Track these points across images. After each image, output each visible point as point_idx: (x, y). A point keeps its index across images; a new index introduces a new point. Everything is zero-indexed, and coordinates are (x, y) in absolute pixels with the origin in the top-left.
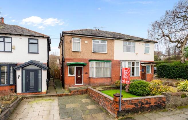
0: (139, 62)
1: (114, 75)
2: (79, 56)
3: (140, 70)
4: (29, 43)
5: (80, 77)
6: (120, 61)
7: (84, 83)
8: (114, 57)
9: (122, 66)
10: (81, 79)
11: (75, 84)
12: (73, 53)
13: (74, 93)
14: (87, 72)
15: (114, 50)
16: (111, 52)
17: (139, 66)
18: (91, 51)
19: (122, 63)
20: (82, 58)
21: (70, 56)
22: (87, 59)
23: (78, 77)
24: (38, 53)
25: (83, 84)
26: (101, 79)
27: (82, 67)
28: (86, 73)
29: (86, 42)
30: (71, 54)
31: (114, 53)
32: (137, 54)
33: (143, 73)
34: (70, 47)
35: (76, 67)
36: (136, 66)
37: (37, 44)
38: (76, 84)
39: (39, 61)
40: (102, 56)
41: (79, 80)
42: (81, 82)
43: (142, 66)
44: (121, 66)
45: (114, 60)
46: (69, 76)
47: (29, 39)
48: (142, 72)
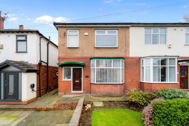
0: (174, 59)
1: (131, 80)
2: (77, 53)
3: (177, 73)
4: (18, 41)
5: (78, 81)
6: (140, 58)
7: (83, 90)
8: (129, 52)
9: (143, 66)
10: (80, 84)
11: (71, 91)
12: (68, 49)
13: (59, 106)
14: (88, 75)
15: (129, 42)
16: (124, 46)
17: (176, 66)
18: (93, 46)
19: (142, 60)
20: (80, 56)
21: (65, 54)
22: (88, 57)
23: (76, 81)
24: (26, 52)
25: (82, 92)
26: (106, 86)
27: (81, 68)
28: (87, 77)
29: (86, 34)
30: (66, 51)
31: (129, 47)
32: (170, 47)
33: (183, 76)
34: (64, 42)
35: (73, 68)
36: (168, 66)
37: (26, 41)
38: (73, 91)
39: (28, 62)
40: (111, 52)
41: (77, 86)
42: (80, 89)
43: (181, 67)
44: (141, 66)
45: (129, 57)
46: (63, 80)
47: (16, 35)
48: (181, 75)
